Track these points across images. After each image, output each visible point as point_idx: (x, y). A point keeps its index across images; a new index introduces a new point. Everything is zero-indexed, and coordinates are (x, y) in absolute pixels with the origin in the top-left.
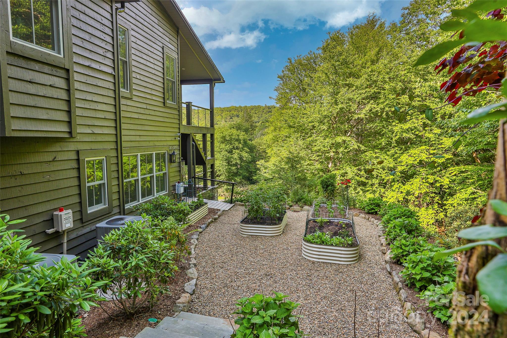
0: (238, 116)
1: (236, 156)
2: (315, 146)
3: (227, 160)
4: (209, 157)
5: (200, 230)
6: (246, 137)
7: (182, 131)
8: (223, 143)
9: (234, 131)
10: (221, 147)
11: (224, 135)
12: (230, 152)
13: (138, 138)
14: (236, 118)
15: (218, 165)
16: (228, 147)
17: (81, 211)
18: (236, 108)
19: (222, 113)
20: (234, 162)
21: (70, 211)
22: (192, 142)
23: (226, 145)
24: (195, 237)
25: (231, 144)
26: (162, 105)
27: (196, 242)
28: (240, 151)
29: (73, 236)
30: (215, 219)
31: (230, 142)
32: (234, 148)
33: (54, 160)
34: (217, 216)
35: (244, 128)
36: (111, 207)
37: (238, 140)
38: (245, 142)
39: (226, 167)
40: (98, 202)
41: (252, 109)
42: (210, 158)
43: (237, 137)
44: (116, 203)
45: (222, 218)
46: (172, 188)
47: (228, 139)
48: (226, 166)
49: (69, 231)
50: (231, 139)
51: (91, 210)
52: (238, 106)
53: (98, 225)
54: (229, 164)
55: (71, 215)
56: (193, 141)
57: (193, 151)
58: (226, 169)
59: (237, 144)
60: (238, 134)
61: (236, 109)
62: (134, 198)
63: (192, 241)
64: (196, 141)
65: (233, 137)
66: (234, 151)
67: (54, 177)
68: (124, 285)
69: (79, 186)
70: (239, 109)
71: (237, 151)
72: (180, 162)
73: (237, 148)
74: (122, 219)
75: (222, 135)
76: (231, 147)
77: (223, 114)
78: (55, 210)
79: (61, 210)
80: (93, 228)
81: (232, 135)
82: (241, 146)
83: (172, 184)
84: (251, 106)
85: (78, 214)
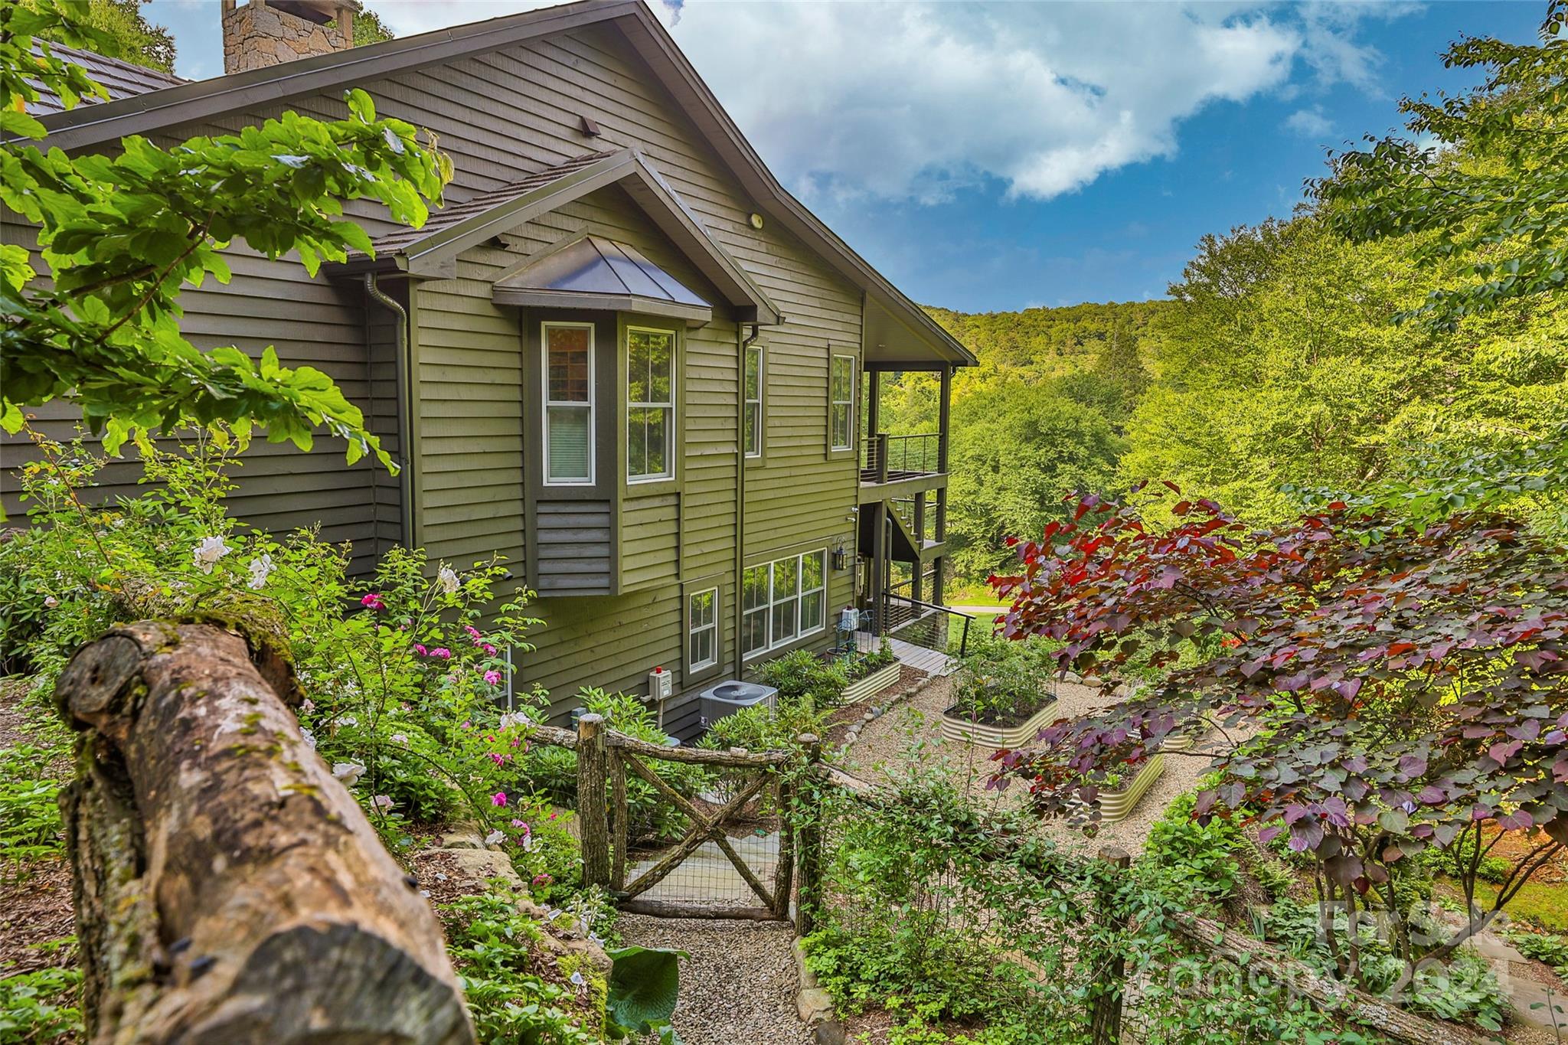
0: (1101, 336)
1: (1065, 482)
2: (1249, 506)
3: (1036, 492)
4: (929, 542)
5: (868, 716)
6: (1102, 422)
7: (862, 501)
8: (1028, 440)
9: (1068, 407)
10: (1021, 454)
11: (1034, 417)
12: (1050, 469)
13: (772, 535)
14: (1095, 342)
15: (1010, 506)
16: (1045, 454)
17: (681, 671)
18: (1098, 311)
19: (1050, 327)
20: (1058, 501)
21: (669, 673)
22: (885, 518)
23: (1038, 448)
24: (856, 728)
25: (1053, 444)
26: (821, 460)
27: (855, 738)
28: (1082, 467)
29: (670, 707)
30: (909, 695)
31: (1049, 439)
32: (1060, 458)
33: (654, 603)
34: (914, 690)
35: (1104, 390)
36: (721, 665)
37: (1077, 435)
38: (1098, 438)
39: (1035, 514)
40: (704, 656)
41: (1153, 312)
42: (933, 543)
43: (1072, 426)
44: (729, 658)
45: (926, 693)
46: (833, 620)
47: (1043, 430)
48: (1032, 509)
49: (667, 699)
50: (1053, 430)
51: (694, 669)
52: (1104, 302)
53: (703, 695)
54: (1042, 504)
55: (670, 679)
56: (889, 515)
57: (887, 538)
58: (1033, 520)
59: (1070, 445)
60: (1078, 414)
61: (1096, 312)
62: (759, 642)
63: (847, 736)
64: (895, 514)
65: (1061, 425)
66: (1060, 466)
67: (654, 624)
68: (732, 786)
69: (681, 634)
70: (1108, 315)
71: (1071, 468)
72: (854, 566)
73: (1072, 459)
74: (734, 688)
75: (1026, 416)
76: (1052, 454)
77: (1052, 331)
78: (652, 669)
79: (659, 671)
80: (695, 696)
81: (1058, 417)
82: (1082, 452)
83: (833, 611)
84: (1151, 302)
85: (677, 675)
